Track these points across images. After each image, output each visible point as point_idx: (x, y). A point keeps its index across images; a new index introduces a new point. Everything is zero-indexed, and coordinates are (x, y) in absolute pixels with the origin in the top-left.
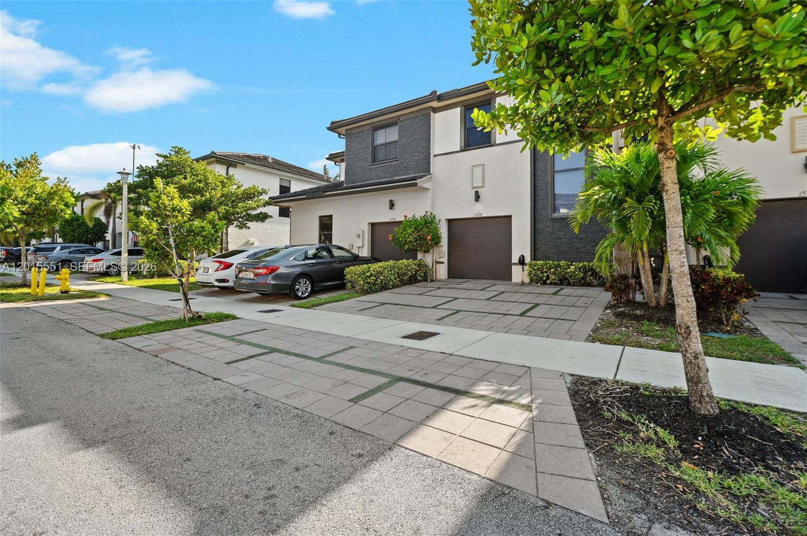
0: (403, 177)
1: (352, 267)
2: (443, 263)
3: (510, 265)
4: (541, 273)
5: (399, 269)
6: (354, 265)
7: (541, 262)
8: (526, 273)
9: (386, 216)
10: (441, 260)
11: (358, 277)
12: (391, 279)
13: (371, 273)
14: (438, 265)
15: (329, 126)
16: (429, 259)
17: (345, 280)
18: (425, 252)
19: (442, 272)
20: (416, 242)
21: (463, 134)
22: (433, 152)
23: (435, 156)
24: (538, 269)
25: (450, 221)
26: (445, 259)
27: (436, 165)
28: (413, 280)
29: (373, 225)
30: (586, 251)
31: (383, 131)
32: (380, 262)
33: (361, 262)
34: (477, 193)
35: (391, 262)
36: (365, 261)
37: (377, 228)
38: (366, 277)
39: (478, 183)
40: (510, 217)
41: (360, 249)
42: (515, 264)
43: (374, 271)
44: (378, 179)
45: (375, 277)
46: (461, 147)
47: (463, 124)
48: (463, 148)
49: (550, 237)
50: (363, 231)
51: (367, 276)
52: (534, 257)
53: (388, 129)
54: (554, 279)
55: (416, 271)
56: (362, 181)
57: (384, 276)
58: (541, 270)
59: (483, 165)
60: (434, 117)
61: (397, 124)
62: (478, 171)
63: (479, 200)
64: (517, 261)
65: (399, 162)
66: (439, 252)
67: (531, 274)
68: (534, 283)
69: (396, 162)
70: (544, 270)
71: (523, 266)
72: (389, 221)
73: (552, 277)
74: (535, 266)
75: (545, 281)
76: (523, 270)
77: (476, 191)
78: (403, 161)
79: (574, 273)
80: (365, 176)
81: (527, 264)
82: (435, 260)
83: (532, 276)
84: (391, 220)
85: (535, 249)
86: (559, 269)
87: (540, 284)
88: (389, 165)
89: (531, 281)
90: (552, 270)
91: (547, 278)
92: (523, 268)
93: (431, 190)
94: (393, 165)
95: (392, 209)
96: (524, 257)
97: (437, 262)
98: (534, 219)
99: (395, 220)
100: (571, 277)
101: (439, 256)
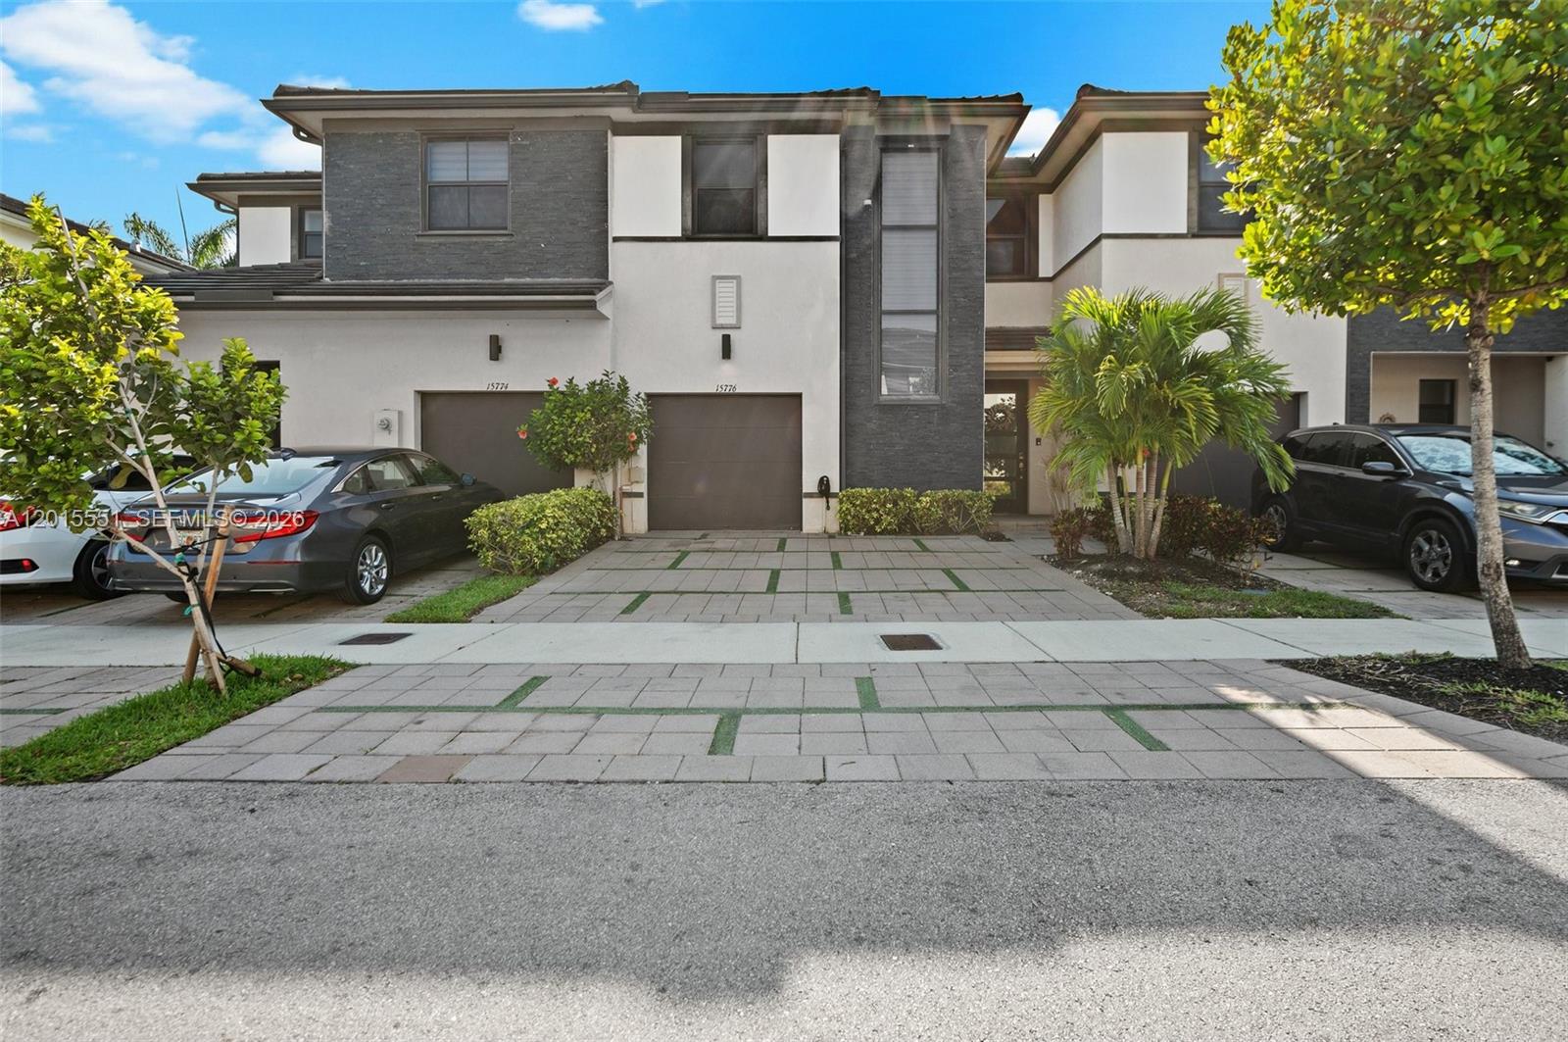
0: (528, 280)
2: (640, 495)
3: (798, 496)
4: (868, 511)
7: (869, 490)
8: (831, 513)
9: (477, 376)
10: (636, 489)
14: (627, 501)
15: (271, 97)
19: (636, 515)
21: (689, 199)
22: (615, 230)
23: (616, 239)
24: (862, 505)
25: (651, 398)
26: (643, 488)
27: (618, 259)
28: (595, 540)
29: (425, 397)
31: (459, 148)
34: (726, 339)
37: (437, 405)
39: (726, 317)
40: (799, 396)
42: (810, 495)
44: (445, 276)
46: (684, 229)
47: (689, 176)
48: (689, 233)
49: (874, 441)
50: (400, 413)
52: (846, 481)
53: (474, 146)
54: (890, 523)
56: (389, 276)
58: (866, 504)
59: (737, 278)
60: (612, 142)
61: (506, 138)
62: (726, 290)
63: (732, 354)
64: (815, 489)
65: (513, 239)
66: (629, 470)
67: (846, 515)
68: (849, 533)
69: (505, 239)
70: (874, 506)
71: (827, 498)
72: (485, 389)
73: (887, 519)
74: (857, 499)
75: (873, 527)
76: (828, 508)
77: (724, 336)
78: (528, 238)
79: (929, 509)
80: (402, 263)
81: (835, 495)
82: (621, 489)
83: (849, 517)
84: (491, 387)
85: (847, 464)
86: (901, 504)
87: (862, 534)
88: (483, 242)
89: (845, 528)
90: (889, 506)
91: (878, 521)
92: (828, 502)
93: (610, 322)
94: (496, 245)
95: (497, 359)
96: (828, 481)
97: (624, 493)
98: (846, 402)
99: (503, 389)
100: (921, 517)
101: (629, 480)
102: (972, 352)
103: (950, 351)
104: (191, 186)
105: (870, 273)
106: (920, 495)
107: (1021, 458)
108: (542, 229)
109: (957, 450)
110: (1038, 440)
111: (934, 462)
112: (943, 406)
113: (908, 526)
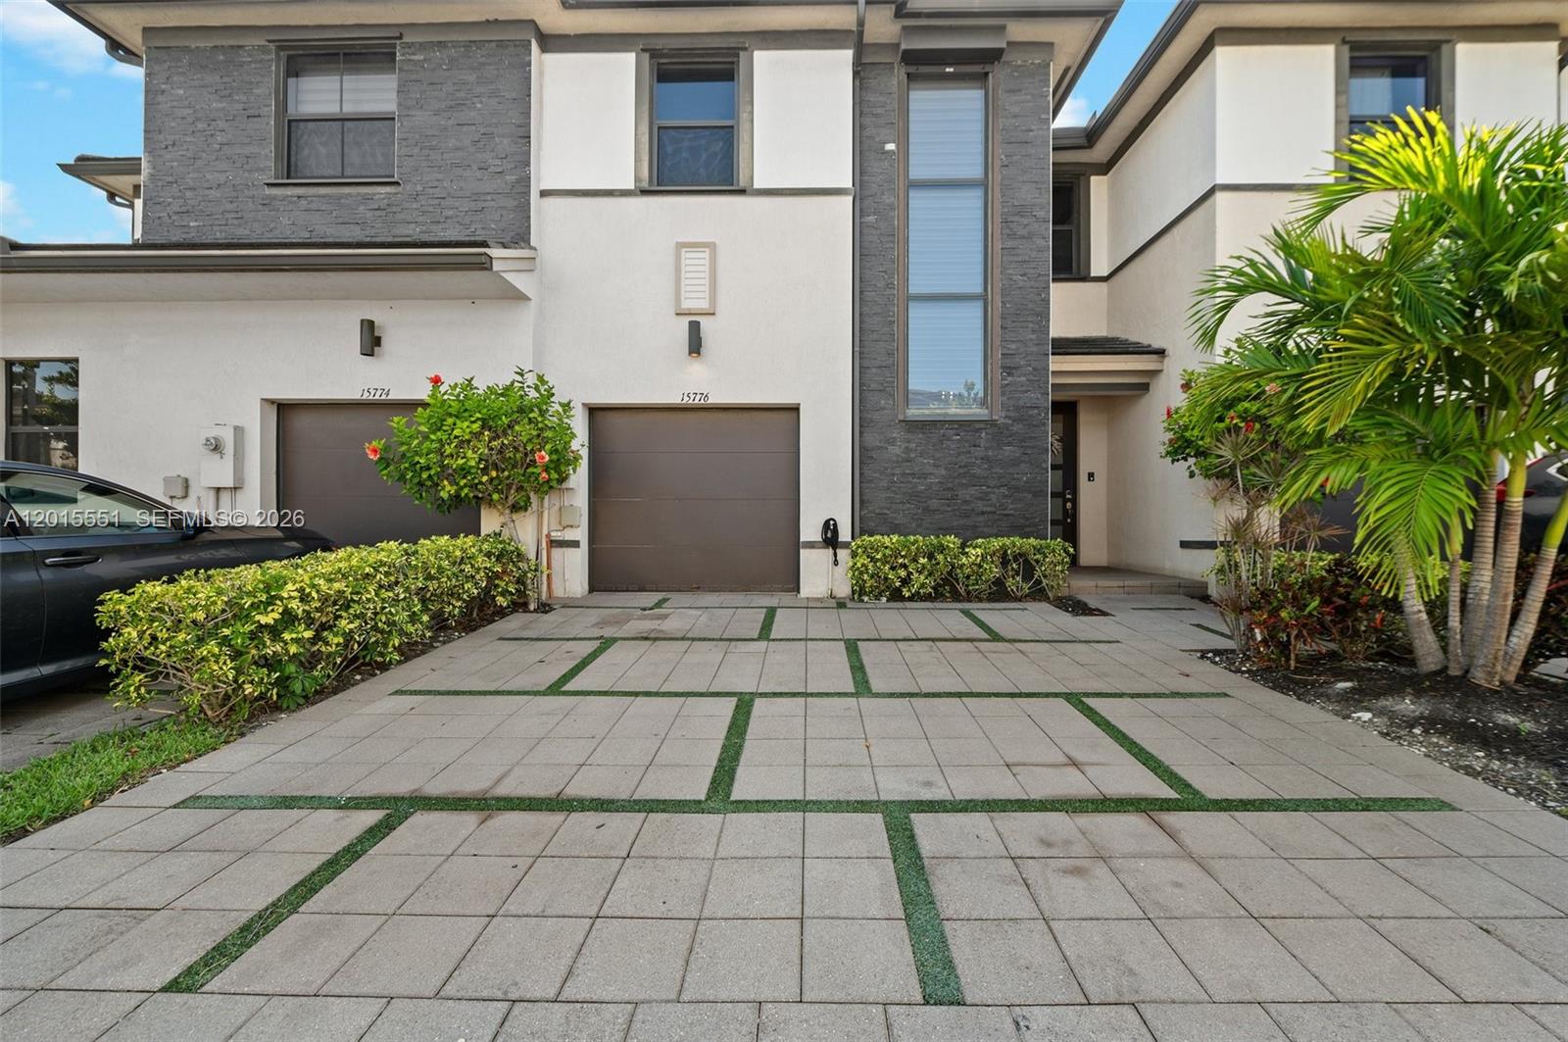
1: (154, 588)
2: (575, 544)
3: (796, 545)
4: (893, 568)
5: (429, 577)
6: (171, 575)
7: (895, 538)
8: (841, 570)
9: (347, 379)
10: (570, 535)
11: (201, 640)
12: (391, 624)
13: (287, 612)
14: (556, 552)
16: (526, 532)
17: (105, 654)
18: (515, 508)
19: (571, 573)
20: (485, 471)
21: (645, 139)
22: (538, 181)
23: (544, 194)
24: (884, 560)
25: (594, 411)
26: (581, 534)
27: (548, 220)
28: (481, 613)
29: (284, 409)
30: (985, 509)
32: (327, 548)
33: (222, 553)
34: (695, 328)
35: (391, 550)
36: (250, 547)
37: (301, 422)
38: (253, 636)
39: (695, 301)
40: (794, 409)
41: (225, 497)
42: (811, 545)
43: (304, 598)
44: (309, 240)
45: (309, 621)
46: (637, 179)
47: (646, 107)
48: (645, 185)
49: (898, 471)
50: (239, 431)
51: (261, 627)
52: (861, 528)
54: (923, 586)
55: (492, 577)
56: (231, 240)
57: (361, 616)
58: (892, 558)
59: (711, 246)
60: (541, 64)
61: (392, 55)
62: (696, 264)
63: (703, 350)
64: (818, 537)
65: (400, 189)
66: (560, 509)
67: (861, 573)
68: (866, 599)
69: (388, 189)
70: (900, 561)
71: (835, 549)
72: (357, 396)
73: (919, 579)
74: (877, 551)
75: (898, 590)
76: (836, 563)
77: (690, 322)
78: (419, 188)
79: (980, 566)
80: (246, 223)
81: (846, 545)
82: (548, 536)
83: (866, 577)
84: (366, 394)
85: (862, 502)
86: (940, 557)
87: (884, 599)
88: (359, 194)
89: (859, 592)
90: (922, 561)
91: (906, 582)
92: (835, 555)
93: (532, 304)
94: (377, 197)
95: (372, 355)
96: (835, 525)
97: (551, 541)
98: (860, 418)
99: (383, 397)
100: (968, 577)
101: (560, 523)
102: (1035, 349)
103: (1003, 347)
104: (65, 168)
105: (893, 242)
106: (963, 546)
107: (1069, 496)
108: (440, 176)
109: (1013, 483)
110: (1091, 476)
111: (981, 499)
112: (992, 423)
113: (948, 589)
